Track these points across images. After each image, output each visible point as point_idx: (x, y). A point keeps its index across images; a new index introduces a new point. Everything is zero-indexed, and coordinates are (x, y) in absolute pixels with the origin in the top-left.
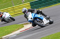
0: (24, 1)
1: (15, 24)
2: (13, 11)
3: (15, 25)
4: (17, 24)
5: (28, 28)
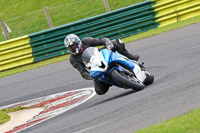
0: (9, 31)
5: (25, 122)
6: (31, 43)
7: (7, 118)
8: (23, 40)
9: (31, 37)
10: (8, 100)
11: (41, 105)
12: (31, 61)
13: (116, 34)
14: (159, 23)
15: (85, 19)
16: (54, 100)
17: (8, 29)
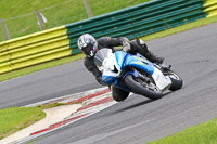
0: (45, 20)
1: (14, 106)
2: (7, 58)
3: (13, 109)
4: (20, 105)
6: (68, 34)
7: (43, 115)
8: (60, 31)
9: (68, 28)
10: (43, 95)
11: (80, 101)
12: (69, 53)
13: (161, 25)
14: (207, 13)
15: (127, 9)
16: (93, 96)
17: (44, 19)
